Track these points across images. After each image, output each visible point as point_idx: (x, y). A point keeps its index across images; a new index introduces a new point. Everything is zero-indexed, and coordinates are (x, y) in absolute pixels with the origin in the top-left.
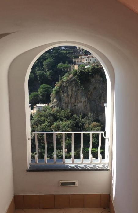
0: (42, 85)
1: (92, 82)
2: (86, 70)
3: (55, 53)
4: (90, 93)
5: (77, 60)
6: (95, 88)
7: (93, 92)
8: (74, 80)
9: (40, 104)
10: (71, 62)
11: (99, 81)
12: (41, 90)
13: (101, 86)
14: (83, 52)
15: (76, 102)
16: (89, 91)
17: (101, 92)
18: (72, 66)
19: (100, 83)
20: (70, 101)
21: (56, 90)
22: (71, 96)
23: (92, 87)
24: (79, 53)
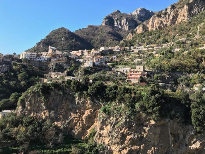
0: (14, 93)
1: (51, 94)
2: (47, 85)
3: (30, 68)
4: (49, 103)
5: (47, 75)
6: (54, 99)
7: (52, 102)
8: (37, 92)
9: (6, 110)
10: (42, 76)
11: (57, 94)
12: (13, 97)
13: (58, 98)
14: (52, 70)
15: (38, 109)
16: (49, 101)
17: (58, 102)
18: (42, 79)
19: (58, 95)
20: (32, 109)
21: (21, 100)
22: (33, 105)
23: (51, 98)
24: (50, 70)
